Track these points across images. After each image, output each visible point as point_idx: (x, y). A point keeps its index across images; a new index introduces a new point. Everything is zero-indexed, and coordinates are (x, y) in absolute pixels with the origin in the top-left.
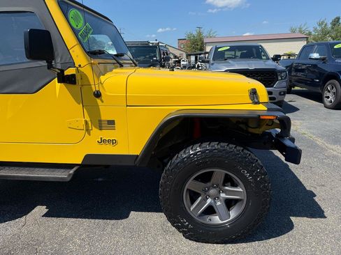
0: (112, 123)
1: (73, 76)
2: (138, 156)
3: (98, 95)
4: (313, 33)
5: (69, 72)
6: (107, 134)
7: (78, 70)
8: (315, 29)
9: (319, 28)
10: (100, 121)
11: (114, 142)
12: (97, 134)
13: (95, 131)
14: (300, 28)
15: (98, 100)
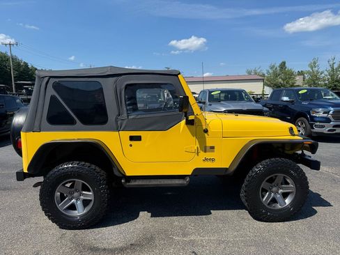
0: (212, 148)
1: (193, 120)
2: (227, 169)
3: (206, 131)
4: (266, 75)
5: (191, 118)
6: (209, 155)
7: (196, 117)
8: (268, 72)
9: (271, 71)
10: (206, 147)
11: (213, 160)
12: (203, 155)
13: (202, 153)
14: (255, 70)
15: (206, 135)
